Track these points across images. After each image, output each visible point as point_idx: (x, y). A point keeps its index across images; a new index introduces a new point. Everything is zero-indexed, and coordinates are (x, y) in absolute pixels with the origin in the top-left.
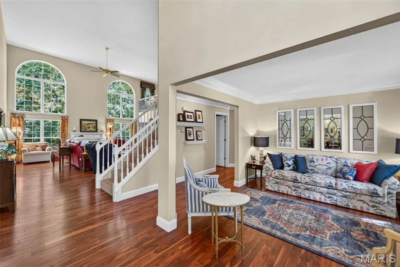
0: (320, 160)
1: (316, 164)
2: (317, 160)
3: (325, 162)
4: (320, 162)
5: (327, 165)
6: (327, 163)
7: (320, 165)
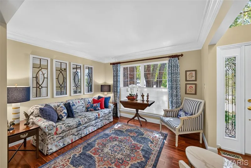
0: (78, 103)
1: (76, 106)
2: (76, 103)
3: (81, 103)
4: (78, 104)
5: (82, 105)
6: (82, 104)
7: (78, 106)
